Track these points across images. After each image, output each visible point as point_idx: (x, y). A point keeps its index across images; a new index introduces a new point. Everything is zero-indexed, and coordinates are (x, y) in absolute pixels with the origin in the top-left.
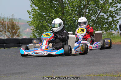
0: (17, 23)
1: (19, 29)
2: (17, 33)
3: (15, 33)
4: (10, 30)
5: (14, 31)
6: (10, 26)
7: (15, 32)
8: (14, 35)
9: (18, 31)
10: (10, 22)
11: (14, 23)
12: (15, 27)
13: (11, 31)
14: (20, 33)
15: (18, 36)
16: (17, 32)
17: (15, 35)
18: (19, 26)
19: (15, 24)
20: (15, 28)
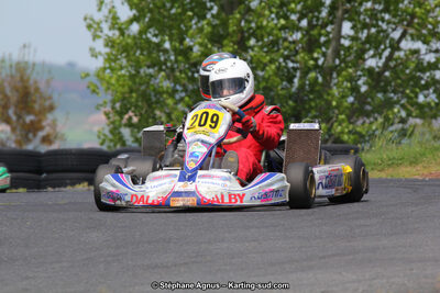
0: (42, 86)
1: (51, 108)
2: (42, 128)
3: (34, 128)
4: (11, 112)
5: (29, 118)
6: (14, 97)
7: (32, 122)
8: (31, 135)
9: (46, 117)
10: (12, 76)
11: (31, 82)
12: (35, 102)
13: (14, 118)
14: (54, 125)
16: (44, 123)
17: (35, 135)
18: (50, 98)
19: (37, 89)
20: (32, 108)
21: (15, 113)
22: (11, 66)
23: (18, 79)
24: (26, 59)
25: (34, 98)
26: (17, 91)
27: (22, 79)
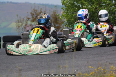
2: (60, 28)
5: (57, 25)
6: (53, 20)
7: (58, 26)
9: (62, 25)
10: (52, 14)
17: (59, 30)
19: (59, 18)
20: (58, 22)
21: (54, 24)
22: (52, 12)
23: (54, 15)
24: (56, 10)
25: (58, 20)
26: (54, 18)
27: (55, 14)
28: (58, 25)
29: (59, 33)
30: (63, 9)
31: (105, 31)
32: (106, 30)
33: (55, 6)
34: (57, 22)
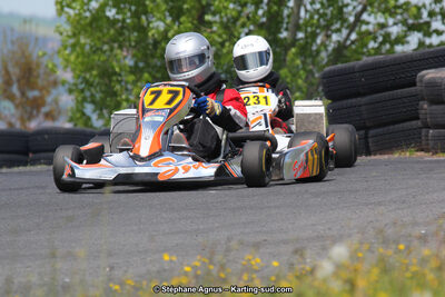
1: (55, 84)
2: (43, 104)
3: (37, 104)
4: (15, 89)
5: (32, 94)
7: (35, 100)
8: (35, 112)
10: (13, 52)
11: (34, 57)
12: (38, 76)
13: (18, 94)
15: (49, 116)
16: (49, 99)
17: (38, 111)
20: (36, 83)
21: (19, 89)
23: (20, 54)
25: (35, 74)
26: (19, 66)
27: (23, 53)
28: (36, 93)
29: (40, 124)
30: (61, 34)
31: (263, 121)
32: (265, 115)
33: (25, 21)
34: (32, 80)
